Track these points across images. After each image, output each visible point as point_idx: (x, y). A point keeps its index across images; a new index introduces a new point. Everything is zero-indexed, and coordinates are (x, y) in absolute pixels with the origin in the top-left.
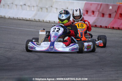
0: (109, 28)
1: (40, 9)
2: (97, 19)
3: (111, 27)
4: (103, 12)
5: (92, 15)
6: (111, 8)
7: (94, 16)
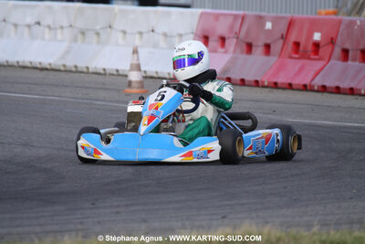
0: (264, 87)
1: (80, 36)
2: (232, 61)
3: (269, 83)
4: (249, 40)
5: (221, 50)
6: (269, 25)
7: (226, 52)
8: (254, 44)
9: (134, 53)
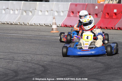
9: (53, 19)
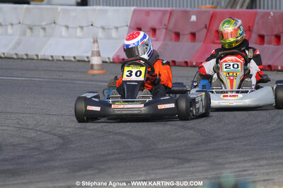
0: (192, 66)
2: (163, 47)
3: (196, 63)
6: (194, 18)
8: (181, 33)
9: (94, 42)
